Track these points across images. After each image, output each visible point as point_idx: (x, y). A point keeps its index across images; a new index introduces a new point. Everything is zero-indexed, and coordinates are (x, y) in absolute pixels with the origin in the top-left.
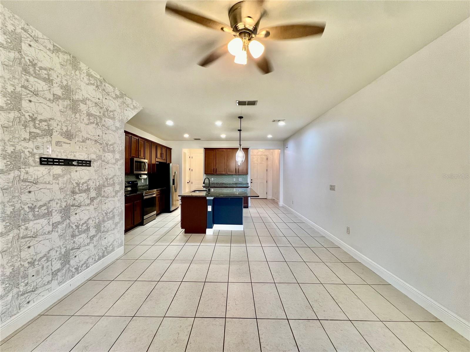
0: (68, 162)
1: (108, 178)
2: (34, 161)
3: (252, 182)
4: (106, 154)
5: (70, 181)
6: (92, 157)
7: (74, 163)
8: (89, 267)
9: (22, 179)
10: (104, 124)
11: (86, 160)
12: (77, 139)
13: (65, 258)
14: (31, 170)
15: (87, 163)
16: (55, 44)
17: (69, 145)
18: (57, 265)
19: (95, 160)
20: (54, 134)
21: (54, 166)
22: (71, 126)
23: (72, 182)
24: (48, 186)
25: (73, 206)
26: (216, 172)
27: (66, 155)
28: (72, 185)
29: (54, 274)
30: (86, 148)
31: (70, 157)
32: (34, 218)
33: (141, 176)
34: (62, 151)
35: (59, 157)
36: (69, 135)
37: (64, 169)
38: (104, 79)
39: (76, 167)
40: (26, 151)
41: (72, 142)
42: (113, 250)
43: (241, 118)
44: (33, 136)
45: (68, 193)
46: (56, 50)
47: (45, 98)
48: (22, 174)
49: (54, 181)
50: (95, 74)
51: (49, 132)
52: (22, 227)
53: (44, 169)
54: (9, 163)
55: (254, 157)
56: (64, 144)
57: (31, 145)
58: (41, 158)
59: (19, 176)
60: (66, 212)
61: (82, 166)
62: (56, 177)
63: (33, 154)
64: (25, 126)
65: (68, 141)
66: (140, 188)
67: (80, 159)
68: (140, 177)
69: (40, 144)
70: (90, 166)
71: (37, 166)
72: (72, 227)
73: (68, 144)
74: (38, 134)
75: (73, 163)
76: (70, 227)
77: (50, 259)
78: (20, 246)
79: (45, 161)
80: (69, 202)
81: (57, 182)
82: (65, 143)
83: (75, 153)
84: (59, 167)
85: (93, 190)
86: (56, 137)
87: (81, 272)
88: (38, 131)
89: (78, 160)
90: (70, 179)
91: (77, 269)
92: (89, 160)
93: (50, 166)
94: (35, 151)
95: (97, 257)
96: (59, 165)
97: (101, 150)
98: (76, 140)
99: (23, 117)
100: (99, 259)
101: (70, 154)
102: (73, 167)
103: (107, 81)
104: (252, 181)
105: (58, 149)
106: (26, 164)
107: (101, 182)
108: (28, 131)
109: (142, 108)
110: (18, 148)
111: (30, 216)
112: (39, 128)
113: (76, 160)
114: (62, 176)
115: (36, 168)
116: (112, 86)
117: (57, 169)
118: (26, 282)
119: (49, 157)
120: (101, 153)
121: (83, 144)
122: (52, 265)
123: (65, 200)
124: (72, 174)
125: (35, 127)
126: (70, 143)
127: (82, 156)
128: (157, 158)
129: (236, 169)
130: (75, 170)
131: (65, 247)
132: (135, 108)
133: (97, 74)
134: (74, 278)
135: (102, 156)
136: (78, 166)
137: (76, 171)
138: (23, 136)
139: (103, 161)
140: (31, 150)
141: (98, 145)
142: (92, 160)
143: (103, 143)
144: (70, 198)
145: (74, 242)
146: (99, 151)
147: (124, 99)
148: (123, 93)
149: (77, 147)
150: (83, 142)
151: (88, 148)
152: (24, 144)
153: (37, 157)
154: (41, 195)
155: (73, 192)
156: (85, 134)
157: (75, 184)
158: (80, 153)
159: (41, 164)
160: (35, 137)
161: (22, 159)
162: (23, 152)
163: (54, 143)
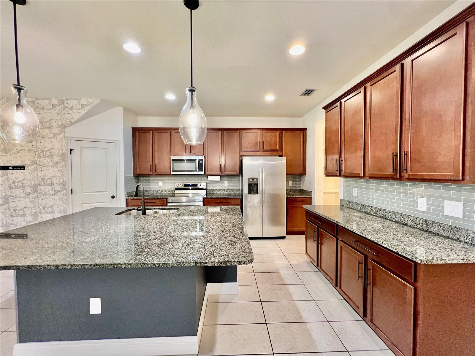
0: (6, 168)
1: (44, 179)
4: (42, 159)
5: (8, 180)
7: (11, 168)
10: (39, 134)
11: (20, 165)
12: (12, 152)
15: (22, 168)
17: (6, 157)
19: (29, 165)
25: (10, 196)
28: (9, 183)
30: (20, 157)
31: (7, 164)
34: (1, 161)
36: (5, 151)
37: (3, 172)
39: (12, 171)
41: (9, 154)
45: (6, 187)
56: (2, 157)
60: (6, 199)
65: (6, 155)
67: (15, 165)
70: (24, 169)
72: (10, 210)
73: (4, 156)
75: (9, 168)
76: (9, 210)
80: (7, 193)
83: (11, 162)
85: (29, 187)
89: (13, 166)
90: (7, 178)
92: (24, 165)
97: (36, 157)
101: (7, 162)
102: (10, 171)
107: (36, 182)
113: (11, 166)
114: (2, 176)
116: (47, 99)
120: (35, 159)
123: (4, 191)
124: (9, 176)
128: (242, 150)
130: (11, 173)
131: (6, 221)
135: (37, 161)
139: (39, 165)
141: (32, 153)
142: (26, 165)
143: (38, 150)
144: (8, 191)
145: (13, 220)
146: (34, 157)
147: (65, 104)
148: (63, 100)
149: (13, 158)
150: (17, 153)
151: (22, 157)
155: (10, 188)
156: (18, 147)
157: (11, 182)
158: (14, 161)
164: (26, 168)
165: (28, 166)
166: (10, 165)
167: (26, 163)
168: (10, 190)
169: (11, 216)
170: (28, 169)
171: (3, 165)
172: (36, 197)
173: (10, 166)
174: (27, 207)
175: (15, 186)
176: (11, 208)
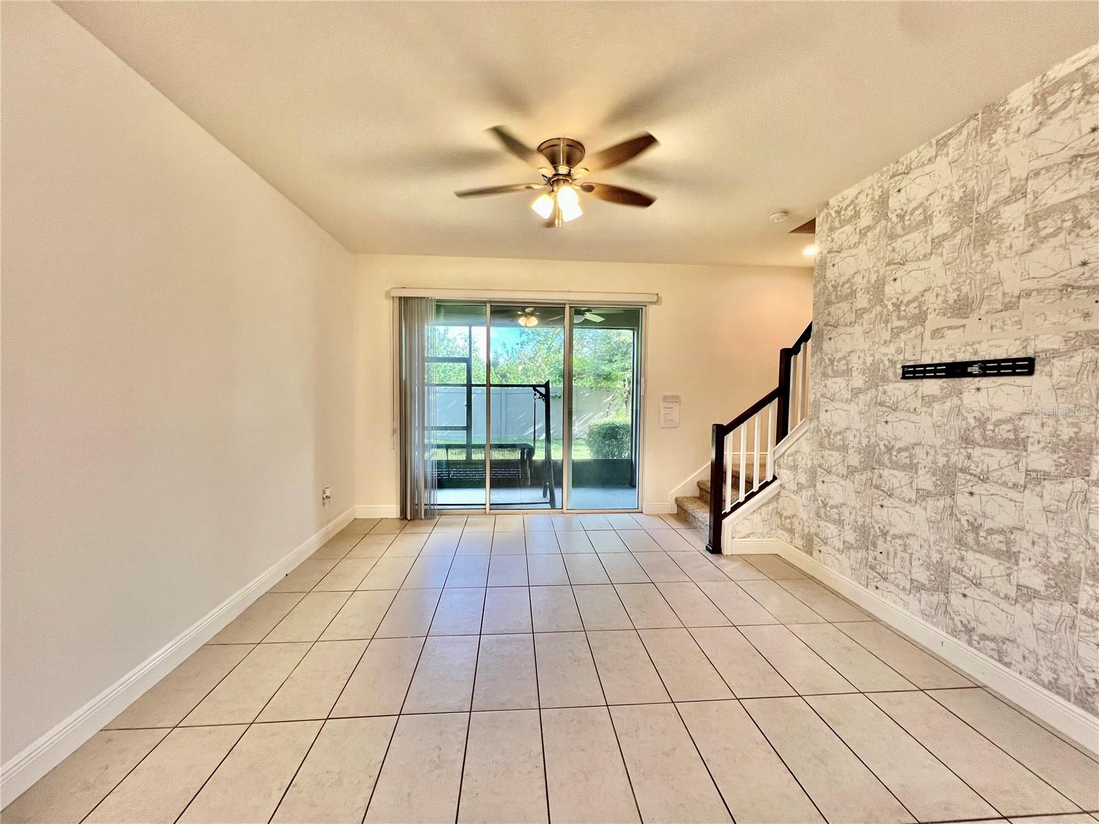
0: (956, 370)
2: (895, 373)
5: (959, 413)
7: (975, 369)
9: (879, 401)
11: (1014, 356)
12: (985, 308)
13: (940, 576)
14: (890, 388)
15: (1024, 366)
16: (939, 137)
17: (961, 330)
18: (921, 574)
19: (1055, 353)
20: (930, 317)
21: (924, 380)
22: (970, 284)
23: (965, 414)
24: (913, 417)
25: (963, 470)
27: (951, 355)
28: (964, 423)
29: (916, 586)
30: (1019, 322)
31: (961, 357)
32: (890, 465)
34: (944, 347)
35: (934, 362)
36: (961, 308)
37: (945, 385)
39: (977, 379)
40: (885, 360)
41: (973, 318)
44: (896, 333)
45: (950, 438)
46: (942, 144)
47: (918, 259)
48: (880, 394)
49: (924, 409)
51: (921, 318)
52: (876, 471)
53: (908, 386)
56: (950, 331)
57: (891, 349)
58: (903, 367)
59: (876, 397)
60: (947, 480)
61: (1014, 374)
62: (928, 401)
63: (893, 363)
64: (887, 322)
65: (962, 322)
67: (992, 358)
69: (902, 345)
70: (1031, 373)
71: (898, 382)
72: (958, 520)
73: (957, 327)
74: (902, 327)
75: (969, 370)
76: (953, 518)
77: (909, 551)
78: (872, 498)
79: (913, 372)
80: (954, 458)
81: (930, 410)
82: (950, 328)
83: (976, 346)
84: (934, 381)
85: (1043, 449)
86: (933, 321)
87: (977, 649)
88: (903, 323)
89: (985, 362)
90: (958, 406)
91: (969, 630)
92: (1030, 354)
93: (918, 380)
94: (896, 357)
96: (935, 377)
98: (983, 311)
101: (963, 349)
102: (971, 379)
105: (936, 344)
106: (885, 380)
110: (877, 356)
112: (905, 318)
113: (976, 362)
114: (943, 400)
115: (897, 385)
117: (931, 386)
118: (875, 553)
119: (919, 363)
122: (911, 563)
123: (944, 451)
124: (965, 396)
125: (899, 318)
126: (964, 326)
130: (974, 387)
131: (940, 552)
136: (984, 375)
137: (978, 389)
142: (1043, 355)
144: (957, 451)
145: (962, 559)
149: (986, 329)
150: (1006, 307)
151: (1023, 323)
152: (883, 350)
153: (899, 366)
154: (902, 430)
155: (967, 441)
156: (1013, 285)
157: (972, 421)
158: (991, 343)
159: (904, 377)
160: (898, 335)
161: (880, 373)
162: (882, 361)
163: (927, 335)
164: (1037, 367)
165: (1048, 360)
166: (974, 359)
167: (1040, 347)
168: (962, 450)
169: (960, 542)
170: (1047, 369)
171: (951, 359)
172: (1081, 497)
173: (971, 364)
174: (1027, 527)
175: (985, 438)
176: (961, 513)
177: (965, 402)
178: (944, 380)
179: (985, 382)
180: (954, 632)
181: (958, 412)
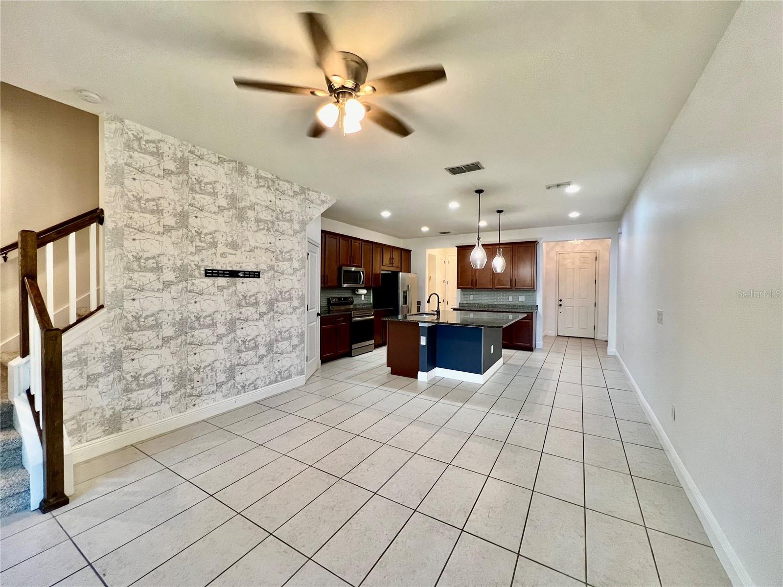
0: (233, 274)
1: (283, 291)
2: (200, 273)
3: (561, 305)
4: (280, 264)
6: (262, 267)
7: (241, 274)
8: (257, 388)
9: (189, 290)
10: (278, 228)
11: (254, 270)
12: (243, 249)
13: (231, 372)
14: (197, 281)
15: (256, 275)
16: (220, 156)
17: (235, 255)
18: (222, 378)
19: (265, 271)
20: (219, 245)
21: (218, 278)
22: (237, 236)
23: (238, 294)
24: (214, 298)
25: (239, 319)
26: (476, 286)
27: (231, 267)
28: (238, 298)
29: (219, 385)
30: (254, 258)
31: (235, 268)
32: (199, 327)
33: (358, 291)
34: (227, 262)
35: (223, 269)
36: (234, 246)
37: (229, 280)
38: (277, 177)
39: (242, 279)
40: (192, 264)
41: (238, 252)
42: (290, 377)
43: (479, 192)
44: (199, 250)
45: (233, 305)
46: (221, 161)
47: (210, 212)
48: (189, 285)
49: (219, 293)
50: (265, 174)
51: (214, 245)
52: (189, 334)
53: (209, 281)
54: (178, 275)
55: (567, 256)
56: (229, 255)
57: (197, 258)
58: (206, 270)
59: (187, 287)
60: (231, 325)
61: (250, 277)
62: (221, 289)
63: (198, 267)
64: (192, 241)
65: (234, 252)
66: (359, 307)
67: (247, 270)
68: (356, 292)
69: (204, 257)
70: (259, 277)
71: (202, 278)
72: (238, 342)
73: (233, 254)
74: (203, 247)
75: (239, 274)
76: (236, 342)
77: (215, 370)
78: (187, 352)
79: (210, 273)
80: (234, 315)
81: (222, 293)
82: (230, 254)
83: (241, 264)
84: (223, 278)
85: (264, 304)
86: (221, 248)
87: (247, 392)
88: (203, 244)
89: (245, 272)
90: (235, 291)
91: (243, 387)
92: (258, 271)
93: (215, 278)
94: (201, 264)
95: (268, 381)
96: (224, 276)
97: (274, 259)
98: (243, 250)
99: (190, 233)
100: (271, 383)
101: (236, 265)
102: (239, 278)
103: (281, 178)
104: (560, 303)
105: (223, 260)
106: (192, 276)
107: (273, 296)
108: (194, 245)
109: (335, 201)
110: (186, 261)
111: (196, 324)
112: (204, 242)
113: (242, 271)
114: (228, 287)
115: (201, 280)
116: (288, 183)
117: (222, 281)
118: (192, 385)
119: (215, 269)
120: (273, 263)
121: (251, 253)
122: (216, 376)
123: (230, 312)
124: (238, 285)
125: (201, 241)
126: (235, 254)
127: (250, 267)
128: (383, 265)
129: (511, 280)
130: (241, 282)
131: (230, 361)
132: (323, 202)
133: (268, 173)
134: (239, 396)
135: (274, 266)
136: (245, 277)
137: (243, 283)
138: (190, 250)
139: (277, 271)
140: (196, 263)
141: (270, 254)
142: (262, 271)
143: (276, 251)
144: (236, 311)
145: (240, 358)
146: (271, 260)
147: (306, 194)
148: (305, 188)
149: (244, 258)
150: (250, 251)
151: (256, 257)
152: (191, 257)
153: (203, 269)
154: (206, 306)
155: (239, 305)
156: (253, 243)
157: (241, 297)
158: (247, 264)
159: (206, 276)
160: (200, 251)
161: (189, 271)
162: (190, 265)
163: (218, 255)
165: (263, 273)
166: (240, 270)
168: (238, 310)
169: (239, 351)
171: (230, 269)
173: (240, 272)
175: (246, 303)
176: (238, 338)
177: (238, 288)
178: (228, 278)
179: (245, 280)
180: (238, 393)
181: (235, 293)
